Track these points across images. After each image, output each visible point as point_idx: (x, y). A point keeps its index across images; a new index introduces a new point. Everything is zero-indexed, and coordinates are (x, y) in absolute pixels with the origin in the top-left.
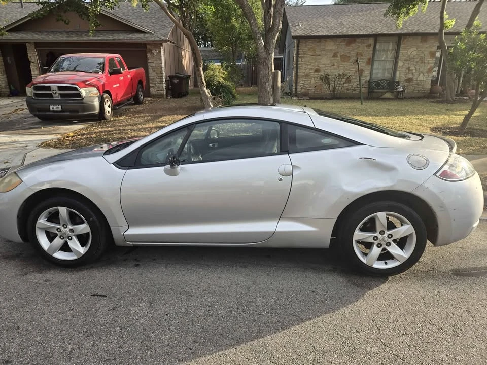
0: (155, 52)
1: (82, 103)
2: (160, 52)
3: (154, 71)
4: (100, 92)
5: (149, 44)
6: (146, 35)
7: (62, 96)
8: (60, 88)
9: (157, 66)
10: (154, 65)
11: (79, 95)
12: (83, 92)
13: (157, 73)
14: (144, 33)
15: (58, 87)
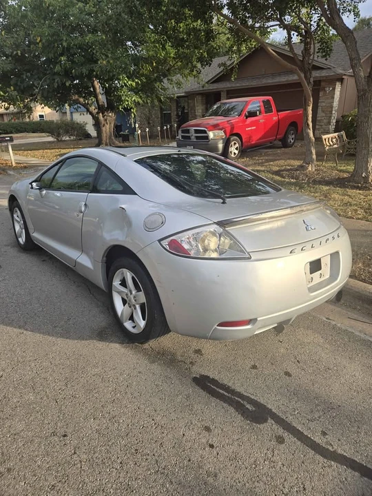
0: (329, 89)
1: (208, 144)
2: (334, 89)
3: (323, 111)
4: (226, 134)
5: (324, 81)
6: (324, 71)
7: (197, 138)
8: (197, 131)
9: (328, 105)
10: (324, 104)
11: (207, 138)
12: (211, 135)
13: (326, 114)
14: (322, 69)
15: (195, 130)
